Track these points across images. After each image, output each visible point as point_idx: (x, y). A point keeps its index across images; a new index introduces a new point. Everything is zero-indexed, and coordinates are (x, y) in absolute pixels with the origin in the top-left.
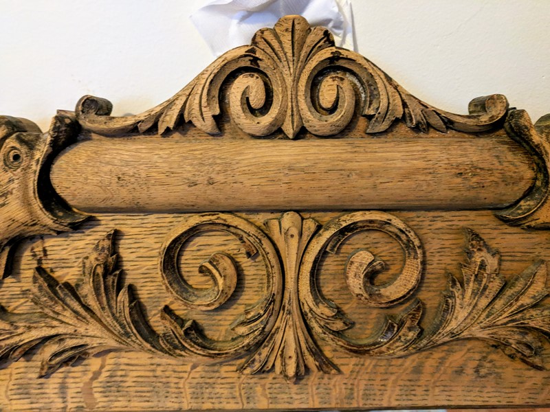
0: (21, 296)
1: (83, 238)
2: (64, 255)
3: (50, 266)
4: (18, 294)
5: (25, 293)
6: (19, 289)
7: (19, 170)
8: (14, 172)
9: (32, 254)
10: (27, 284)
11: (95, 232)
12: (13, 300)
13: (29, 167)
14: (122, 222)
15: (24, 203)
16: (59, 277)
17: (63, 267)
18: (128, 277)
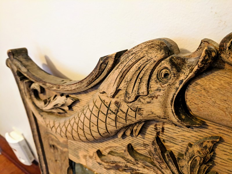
0: (142, 145)
1: (191, 131)
2: (174, 136)
3: (163, 138)
4: (141, 144)
5: (145, 145)
6: (143, 142)
7: (166, 85)
8: (162, 85)
9: (155, 127)
10: (148, 142)
11: (202, 131)
12: (137, 145)
13: (173, 84)
14: (226, 133)
15: (163, 105)
16: (167, 146)
17: (171, 142)
18: (215, 167)
